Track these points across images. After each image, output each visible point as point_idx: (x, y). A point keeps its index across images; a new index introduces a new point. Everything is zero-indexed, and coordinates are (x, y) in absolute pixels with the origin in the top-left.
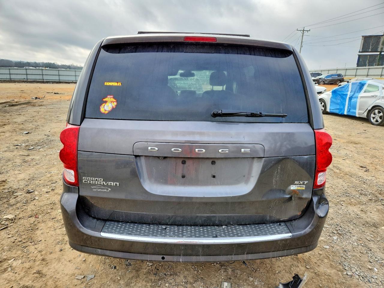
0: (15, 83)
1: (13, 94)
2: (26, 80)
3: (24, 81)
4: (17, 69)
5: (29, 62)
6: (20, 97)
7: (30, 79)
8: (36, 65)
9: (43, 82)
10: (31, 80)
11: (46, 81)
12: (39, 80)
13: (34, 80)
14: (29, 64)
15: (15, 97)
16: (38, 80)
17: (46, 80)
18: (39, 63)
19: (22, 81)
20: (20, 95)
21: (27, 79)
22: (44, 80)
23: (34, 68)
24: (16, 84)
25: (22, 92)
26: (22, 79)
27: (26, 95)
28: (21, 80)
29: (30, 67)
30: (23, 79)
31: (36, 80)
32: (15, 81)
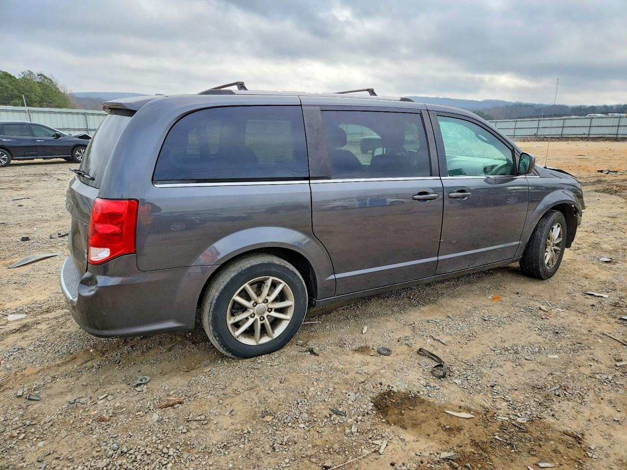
0: (567, 142)
1: (566, 161)
2: (587, 136)
3: (583, 137)
4: (577, 119)
5: (594, 105)
6: (579, 168)
7: (594, 134)
8: (606, 110)
9: (616, 139)
10: (595, 136)
11: (622, 138)
12: (609, 136)
13: (601, 136)
14: (594, 109)
15: (571, 168)
16: (607, 136)
17: (622, 136)
18: (612, 107)
19: (579, 138)
20: (578, 165)
21: (589, 134)
22: (619, 136)
23: (604, 115)
24: (570, 142)
25: (582, 157)
26: (580, 135)
27: (589, 164)
28: (578, 136)
29: (598, 115)
30: (582, 135)
31: (603, 136)
32: (568, 138)
